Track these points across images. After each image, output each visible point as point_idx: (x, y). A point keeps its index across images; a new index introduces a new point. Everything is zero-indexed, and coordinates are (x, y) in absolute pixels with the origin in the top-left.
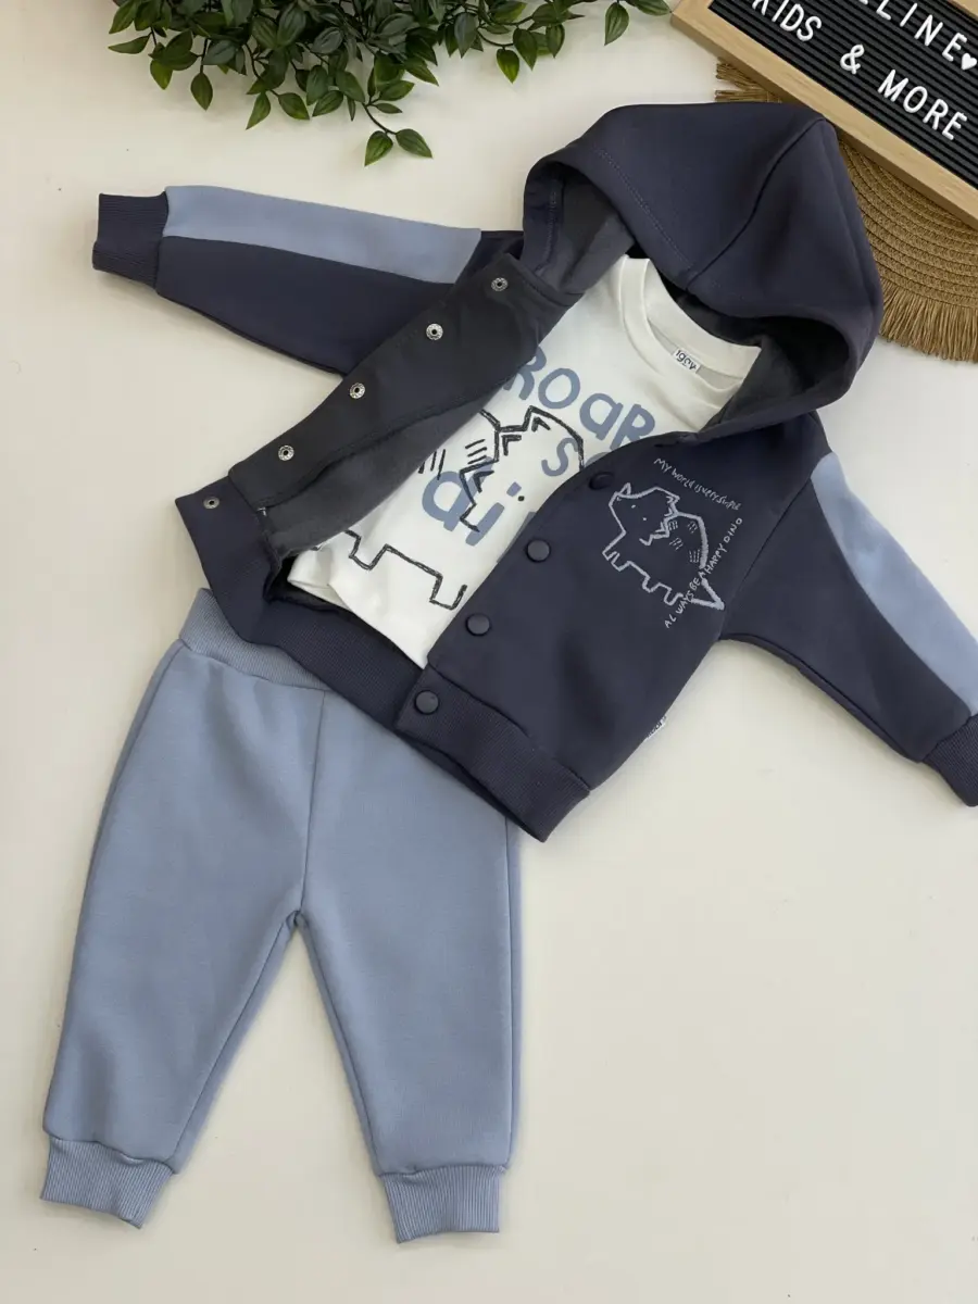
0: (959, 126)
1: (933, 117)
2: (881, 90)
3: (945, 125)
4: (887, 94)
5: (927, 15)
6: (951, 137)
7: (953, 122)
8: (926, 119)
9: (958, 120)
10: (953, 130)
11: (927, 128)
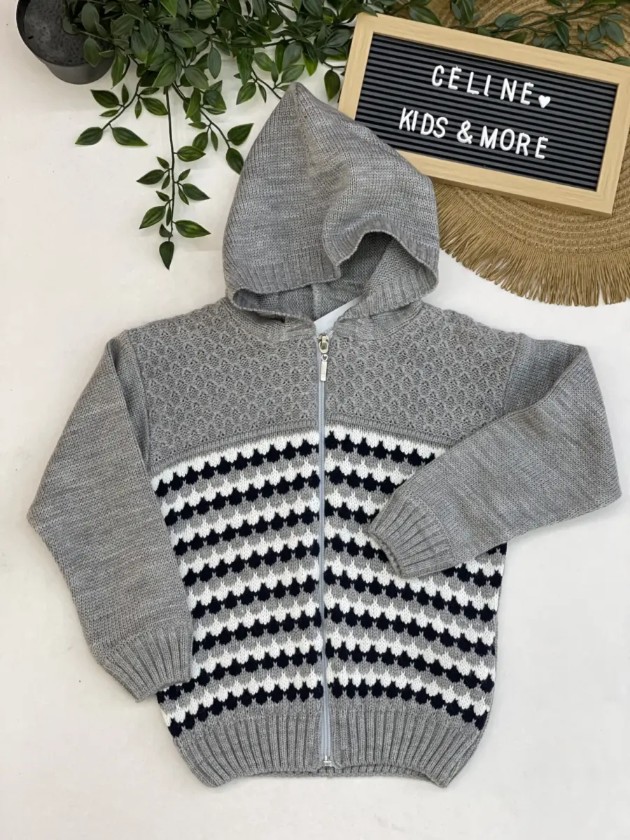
0: (544, 147)
1: (522, 148)
2: (482, 144)
3: (535, 150)
4: (487, 146)
5: (503, 79)
6: (542, 157)
7: (539, 146)
8: (518, 151)
9: (543, 143)
10: (542, 151)
11: (521, 157)
